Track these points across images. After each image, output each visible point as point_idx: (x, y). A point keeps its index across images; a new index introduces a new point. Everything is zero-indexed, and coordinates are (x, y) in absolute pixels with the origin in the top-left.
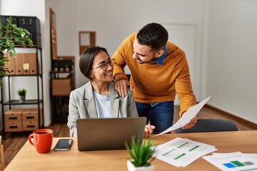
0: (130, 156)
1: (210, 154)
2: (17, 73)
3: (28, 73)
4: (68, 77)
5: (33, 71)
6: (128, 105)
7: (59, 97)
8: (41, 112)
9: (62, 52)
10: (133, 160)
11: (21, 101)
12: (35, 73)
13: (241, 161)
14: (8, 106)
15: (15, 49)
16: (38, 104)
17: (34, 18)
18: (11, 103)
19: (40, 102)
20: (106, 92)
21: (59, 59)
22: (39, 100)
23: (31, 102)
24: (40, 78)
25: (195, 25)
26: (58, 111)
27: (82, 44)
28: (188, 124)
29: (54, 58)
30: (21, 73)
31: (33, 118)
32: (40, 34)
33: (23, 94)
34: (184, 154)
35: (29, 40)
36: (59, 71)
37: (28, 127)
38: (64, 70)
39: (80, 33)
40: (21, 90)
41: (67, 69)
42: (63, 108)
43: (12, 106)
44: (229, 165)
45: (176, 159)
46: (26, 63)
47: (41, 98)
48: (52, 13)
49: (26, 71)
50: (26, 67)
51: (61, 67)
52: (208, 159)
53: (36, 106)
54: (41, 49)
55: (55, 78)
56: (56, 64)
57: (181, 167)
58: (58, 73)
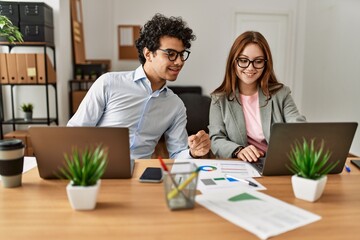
2: (20, 81)
3: (34, 81)
5: (41, 78)
11: (26, 120)
12: (44, 81)
14: (12, 126)
16: (48, 123)
17: (41, 5)
18: (15, 122)
21: (84, 64)
22: (48, 118)
23: (40, 121)
27: (123, 43)
29: (78, 62)
30: (24, 81)
32: (52, 28)
33: (28, 109)
36: (84, 80)
38: (90, 78)
39: (120, 27)
40: (27, 105)
41: (94, 77)
43: (16, 126)
46: (31, 67)
49: (32, 78)
50: (31, 72)
51: (87, 74)
54: (53, 48)
56: (79, 70)
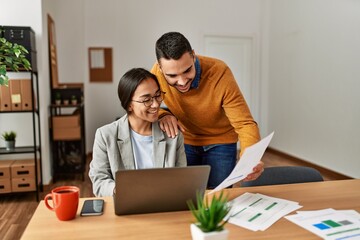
0: (195, 219)
1: (294, 213)
2: (3, 109)
3: (18, 109)
4: (75, 114)
5: (27, 105)
6: (177, 149)
7: (61, 141)
8: (38, 164)
9: (65, 78)
10: (199, 224)
11: (8, 149)
12: (30, 107)
13: (336, 220)
15: (8, 74)
16: (35, 152)
17: (28, 30)
19: (36, 149)
20: (148, 132)
21: (61, 88)
22: (35, 146)
23: (24, 150)
24: (36, 115)
25: (251, 38)
26: (62, 162)
27: (93, 66)
28: (251, 175)
29: (55, 86)
30: (8, 109)
31: (27, 172)
32: (35, 52)
33: (11, 138)
34: (259, 215)
35: (24, 60)
36: (63, 105)
37: (20, 186)
38: (70, 103)
39: (90, 49)
40: (9, 134)
41: (75, 102)
42: (68, 157)
44: (321, 226)
45: (250, 220)
47: (38, 144)
48: (50, 22)
49: (16, 105)
50: (16, 99)
51: (67, 99)
52: (291, 218)
53: (32, 156)
54: (36, 74)
55: (56, 115)
56: (58, 95)
57: (259, 231)
58: (60, 107)
